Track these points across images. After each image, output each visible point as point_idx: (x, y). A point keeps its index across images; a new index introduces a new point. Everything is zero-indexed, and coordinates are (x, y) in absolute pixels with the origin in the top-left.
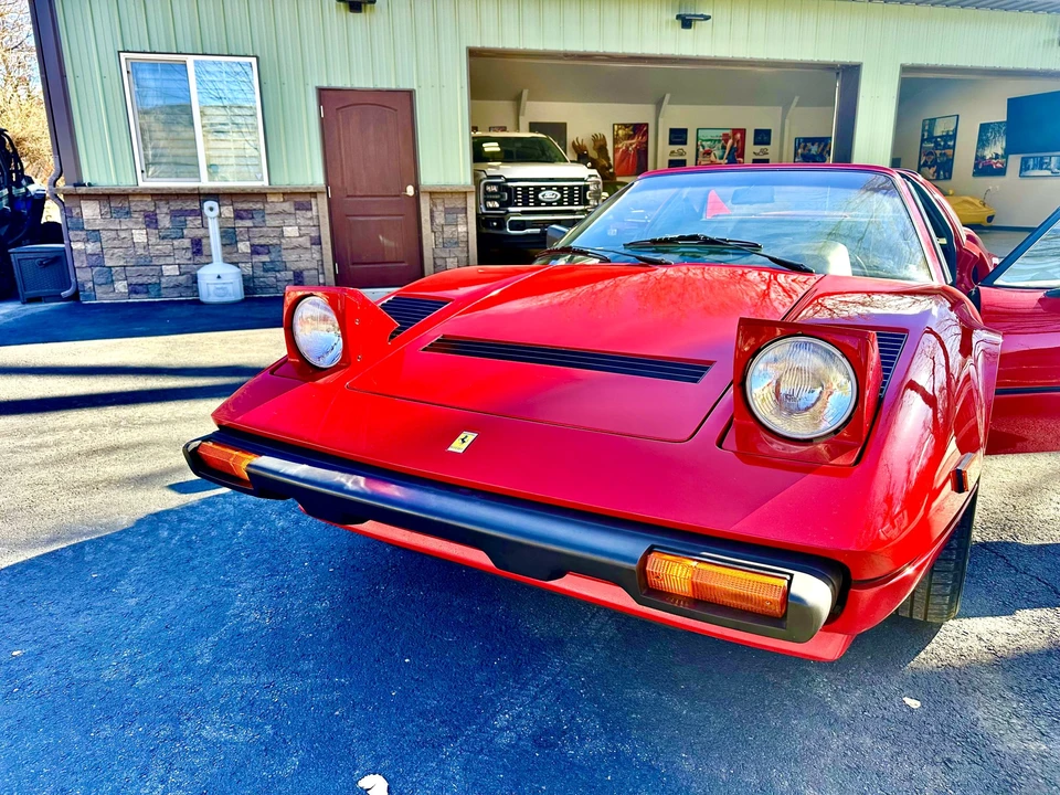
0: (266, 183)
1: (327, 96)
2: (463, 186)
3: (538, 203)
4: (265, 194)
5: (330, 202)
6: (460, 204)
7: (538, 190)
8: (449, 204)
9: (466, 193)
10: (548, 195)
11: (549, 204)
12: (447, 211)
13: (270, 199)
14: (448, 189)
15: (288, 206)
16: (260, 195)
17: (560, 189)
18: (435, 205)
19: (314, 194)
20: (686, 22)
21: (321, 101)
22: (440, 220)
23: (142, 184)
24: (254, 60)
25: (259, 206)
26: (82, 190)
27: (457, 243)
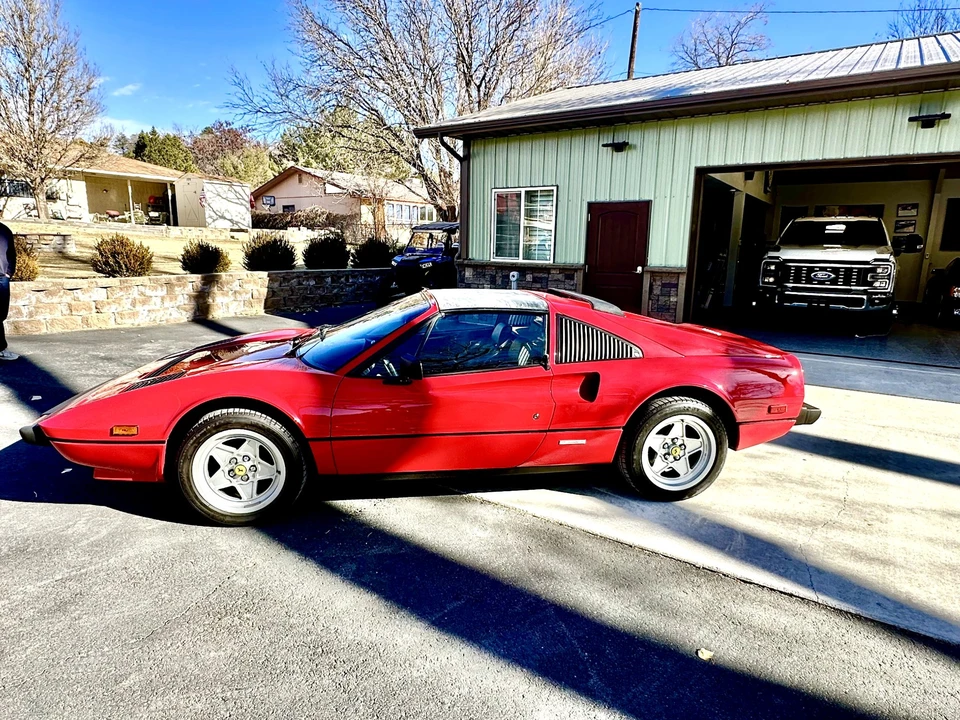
0: (551, 262)
1: (593, 207)
2: (678, 268)
3: (809, 280)
4: (550, 269)
5: (585, 276)
6: (674, 281)
7: (811, 270)
8: (666, 280)
9: (679, 273)
10: (821, 275)
11: (821, 282)
12: (664, 285)
13: (553, 272)
14: (664, 270)
15: (560, 277)
16: (546, 269)
17: (835, 271)
18: (654, 280)
19: (576, 270)
20: (928, 122)
21: (589, 211)
22: (657, 291)
23: (492, 260)
24: (555, 188)
25: (545, 275)
26: (466, 262)
27: (668, 309)
